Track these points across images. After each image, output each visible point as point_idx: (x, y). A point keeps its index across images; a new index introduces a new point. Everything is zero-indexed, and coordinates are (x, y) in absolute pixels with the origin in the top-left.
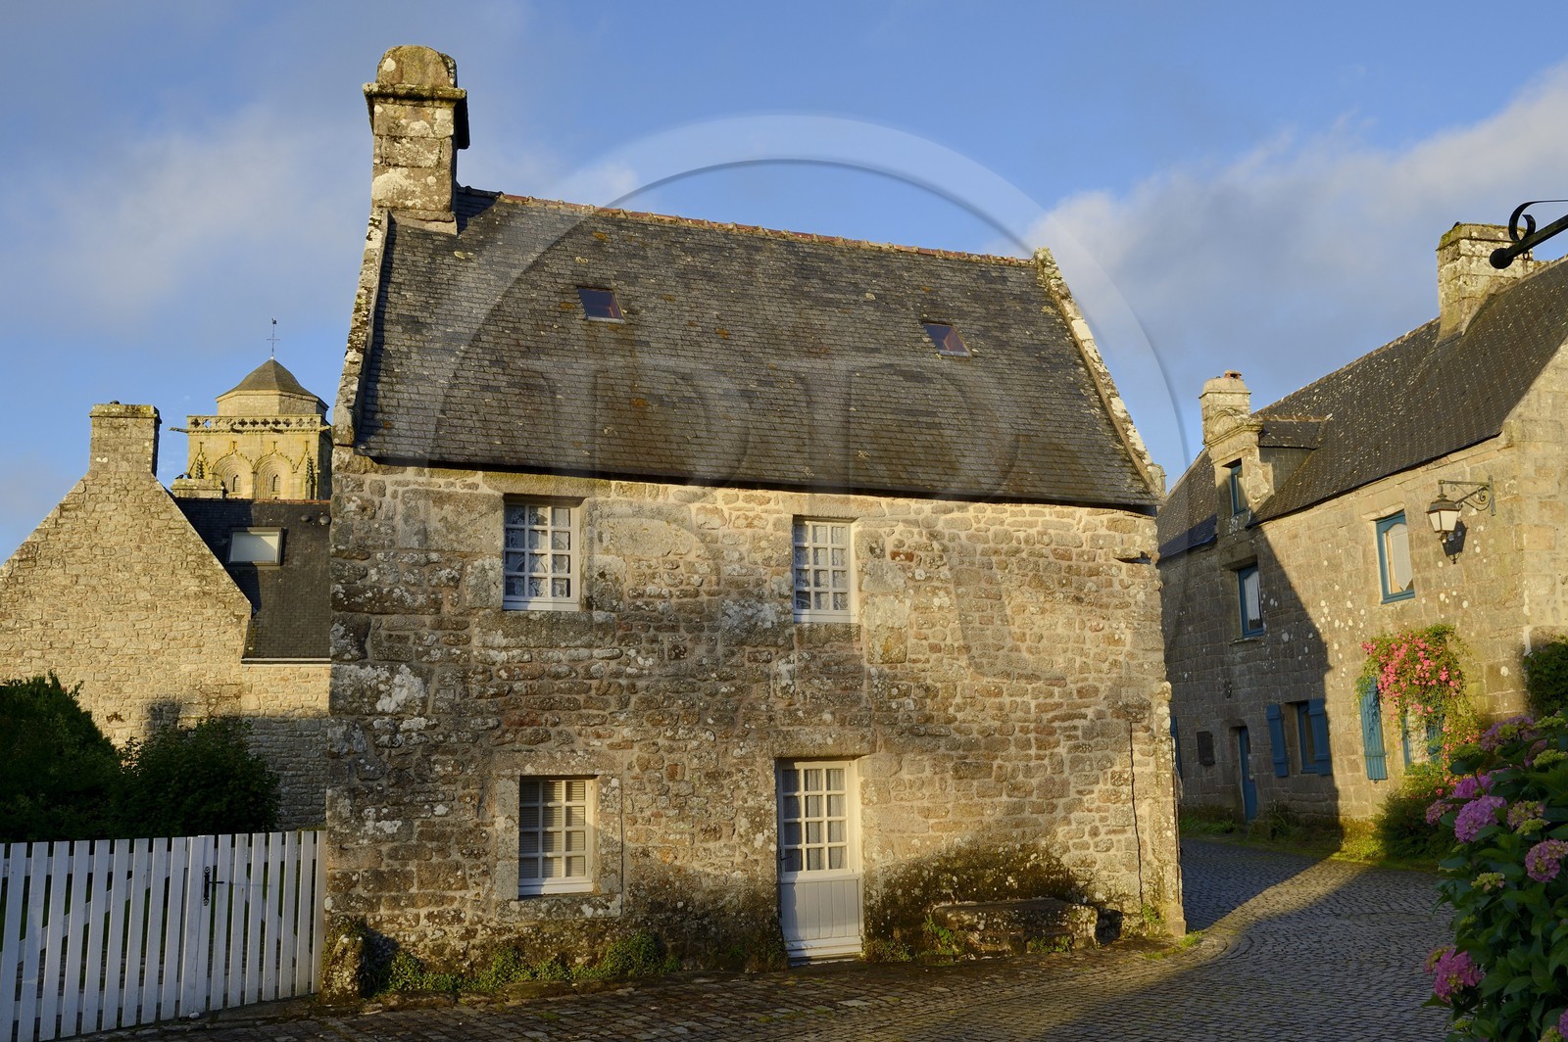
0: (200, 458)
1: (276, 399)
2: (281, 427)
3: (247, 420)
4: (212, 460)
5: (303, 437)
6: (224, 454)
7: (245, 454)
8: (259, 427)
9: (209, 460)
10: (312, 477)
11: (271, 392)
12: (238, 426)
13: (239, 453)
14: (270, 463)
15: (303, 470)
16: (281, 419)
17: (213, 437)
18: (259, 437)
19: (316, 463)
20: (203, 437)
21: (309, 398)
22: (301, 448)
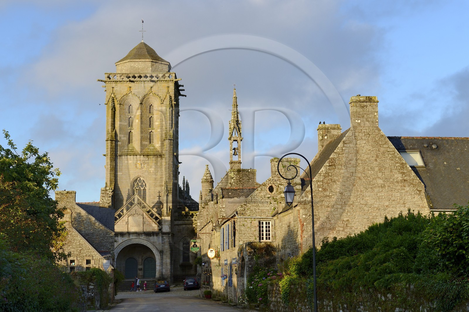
0: (113, 95)
1: (149, 64)
2: (154, 79)
3: (136, 75)
4: (119, 97)
5: (166, 85)
6: (125, 93)
7: (136, 93)
8: (143, 79)
9: (117, 96)
10: (172, 106)
11: (147, 60)
12: (132, 78)
13: (132, 93)
14: (148, 98)
15: (167, 102)
16: (154, 75)
17: (119, 84)
18: (143, 84)
19: (173, 98)
20: (114, 85)
21: (165, 63)
22: (165, 90)
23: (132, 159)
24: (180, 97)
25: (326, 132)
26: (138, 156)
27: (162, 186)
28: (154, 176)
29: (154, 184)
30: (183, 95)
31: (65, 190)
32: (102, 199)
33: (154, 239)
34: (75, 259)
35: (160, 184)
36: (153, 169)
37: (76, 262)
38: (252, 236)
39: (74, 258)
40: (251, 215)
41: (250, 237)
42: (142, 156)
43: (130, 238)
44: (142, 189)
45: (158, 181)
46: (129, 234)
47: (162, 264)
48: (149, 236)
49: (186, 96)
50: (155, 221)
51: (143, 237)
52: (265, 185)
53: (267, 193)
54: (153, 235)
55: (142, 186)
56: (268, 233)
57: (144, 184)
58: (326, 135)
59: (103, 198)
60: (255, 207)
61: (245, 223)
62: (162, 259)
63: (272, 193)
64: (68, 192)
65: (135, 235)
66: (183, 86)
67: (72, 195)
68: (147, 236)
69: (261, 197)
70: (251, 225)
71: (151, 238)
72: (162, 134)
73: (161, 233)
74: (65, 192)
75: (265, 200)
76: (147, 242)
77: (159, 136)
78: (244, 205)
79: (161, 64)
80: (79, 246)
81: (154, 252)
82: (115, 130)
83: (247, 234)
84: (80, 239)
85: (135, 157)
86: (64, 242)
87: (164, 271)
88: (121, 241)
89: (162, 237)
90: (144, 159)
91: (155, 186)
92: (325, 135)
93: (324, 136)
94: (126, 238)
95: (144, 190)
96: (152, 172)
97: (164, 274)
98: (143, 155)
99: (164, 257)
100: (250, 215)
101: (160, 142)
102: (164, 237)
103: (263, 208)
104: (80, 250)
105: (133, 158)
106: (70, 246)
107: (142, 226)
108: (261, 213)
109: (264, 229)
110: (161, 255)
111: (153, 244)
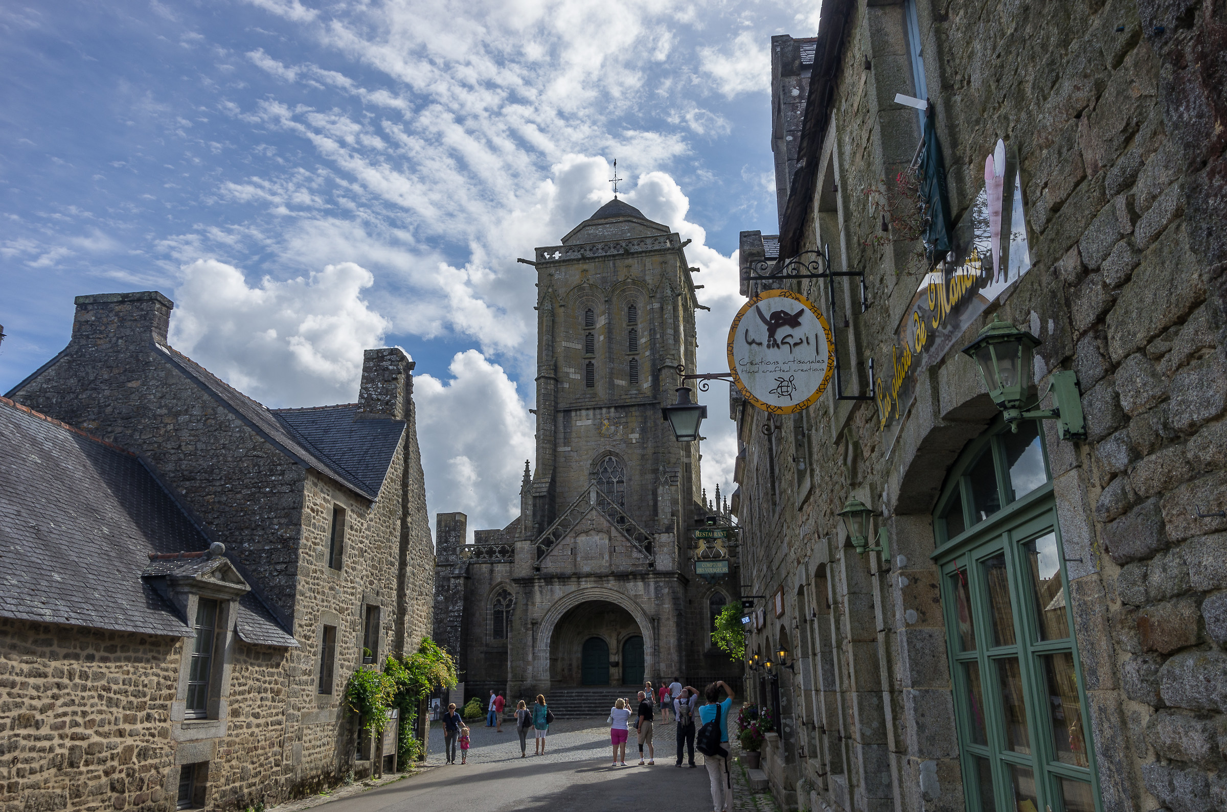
0: (551, 290)
2: (635, 248)
3: (598, 246)
4: (563, 291)
5: (660, 258)
6: (575, 284)
7: (598, 282)
8: (611, 251)
9: (560, 291)
12: (590, 253)
13: (591, 280)
14: (624, 289)
15: (663, 291)
16: (635, 242)
17: (564, 268)
18: (611, 262)
19: (675, 284)
20: (553, 269)
21: (660, 227)
22: (659, 270)
23: (591, 416)
26: (604, 411)
28: (639, 451)
29: (639, 468)
30: (703, 307)
33: (637, 588)
35: (652, 466)
36: (637, 436)
42: (613, 410)
43: (582, 587)
44: (615, 481)
45: (649, 461)
46: (579, 578)
47: (657, 650)
48: (624, 580)
50: (637, 544)
51: (612, 583)
54: (635, 578)
55: (614, 474)
62: (656, 636)
65: (592, 579)
68: (619, 580)
71: (630, 585)
72: (654, 361)
73: (654, 574)
76: (621, 596)
77: (649, 365)
81: (638, 620)
85: (598, 411)
87: (663, 666)
88: (562, 595)
89: (656, 582)
90: (617, 415)
94: (572, 587)
95: (620, 482)
96: (633, 440)
98: (616, 407)
99: (663, 631)
101: (650, 378)
102: (661, 584)
105: (594, 415)
107: (607, 557)
110: (654, 628)
111: (635, 599)
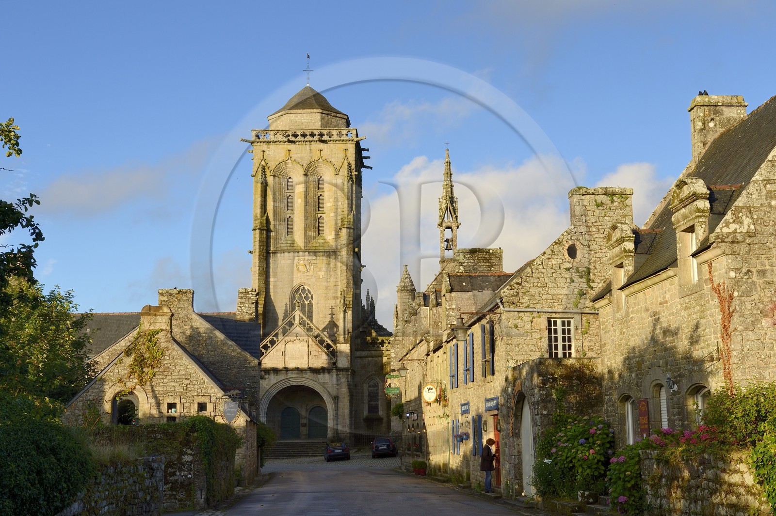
0: (263, 163)
1: (318, 117)
2: (325, 138)
3: (299, 133)
4: (272, 165)
5: (343, 146)
6: (281, 160)
7: (298, 160)
8: (308, 138)
9: (270, 164)
10: (352, 178)
11: (315, 111)
12: (292, 138)
13: (293, 159)
14: (316, 167)
15: (344, 172)
16: (325, 132)
17: (273, 147)
18: (308, 146)
19: (353, 166)
20: (264, 147)
21: (341, 116)
22: (342, 155)
23: (292, 258)
24: (363, 170)
25: (712, 113)
26: (301, 254)
27: (337, 298)
28: (325, 284)
29: (324, 295)
30: (367, 167)
31: (176, 288)
32: (240, 307)
33: (325, 378)
34: (177, 401)
35: (334, 295)
36: (323, 273)
37: (178, 406)
38: (534, 350)
39: (174, 399)
40: (532, 306)
41: (530, 353)
42: (307, 254)
43: (289, 377)
44: (307, 303)
45: (331, 291)
46: (287, 371)
47: (336, 417)
48: (316, 373)
49: (371, 168)
50: (326, 350)
51: (309, 375)
52: (561, 242)
53: (564, 260)
54: (324, 372)
55: (307, 298)
56: (567, 343)
57: (310, 296)
58: (711, 120)
59: (242, 305)
60: (540, 289)
61: (520, 323)
62: (337, 408)
63: (576, 260)
64: (181, 291)
65: (296, 372)
66: (368, 150)
67: (187, 297)
68: (314, 373)
69: (552, 268)
70: (531, 326)
71: (321, 376)
72: (336, 220)
73: (336, 370)
74: (175, 291)
75: (561, 274)
76: (315, 383)
77: (333, 223)
78: (515, 285)
79: (336, 117)
80: (184, 377)
81: (324, 398)
82: (266, 215)
83: (524, 345)
84: (186, 364)
85: (296, 254)
86: (156, 370)
87: (340, 427)
88: (275, 381)
89: (337, 375)
90: (310, 258)
91: (326, 298)
92: (709, 119)
93: (706, 122)
94: (282, 377)
95: (310, 304)
96: (321, 277)
97: (339, 432)
98: (309, 252)
99: (341, 405)
100: (528, 306)
101: (333, 233)
102: (340, 376)
103: (556, 291)
104: (187, 385)
105: (294, 257)
106: (168, 377)
107: (306, 358)
108: (552, 301)
109: (560, 336)
110: (335, 403)
111: (323, 385)
